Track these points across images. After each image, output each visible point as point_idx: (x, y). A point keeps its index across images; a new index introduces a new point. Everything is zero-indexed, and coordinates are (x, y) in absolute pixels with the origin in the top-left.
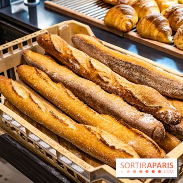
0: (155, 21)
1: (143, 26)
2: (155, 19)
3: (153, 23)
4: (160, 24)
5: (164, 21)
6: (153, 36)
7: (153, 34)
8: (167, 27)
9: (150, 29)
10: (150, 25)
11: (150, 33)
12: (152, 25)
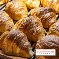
0: (16, 40)
1: (5, 46)
2: (15, 38)
3: (14, 42)
4: (20, 42)
5: (23, 37)
6: (16, 53)
7: (16, 51)
8: (27, 43)
9: (12, 47)
10: (12, 44)
11: (13, 51)
12: (13, 44)
